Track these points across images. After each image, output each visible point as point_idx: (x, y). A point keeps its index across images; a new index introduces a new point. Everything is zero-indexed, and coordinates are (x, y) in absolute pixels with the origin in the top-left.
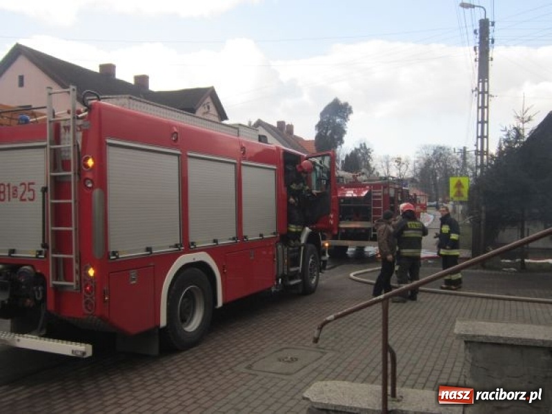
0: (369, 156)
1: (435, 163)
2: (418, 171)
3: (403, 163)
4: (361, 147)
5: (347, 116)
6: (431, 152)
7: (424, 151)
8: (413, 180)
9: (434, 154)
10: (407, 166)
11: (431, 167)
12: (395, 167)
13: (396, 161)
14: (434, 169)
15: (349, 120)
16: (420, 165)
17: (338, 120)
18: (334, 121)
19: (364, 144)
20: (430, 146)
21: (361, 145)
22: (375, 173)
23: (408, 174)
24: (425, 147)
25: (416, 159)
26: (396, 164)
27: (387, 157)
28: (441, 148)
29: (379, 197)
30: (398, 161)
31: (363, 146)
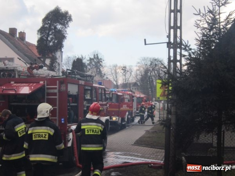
0: (101, 65)
1: (152, 72)
2: (139, 77)
3: (128, 71)
4: (95, 58)
5: (67, 23)
6: (149, 63)
7: (143, 62)
8: (135, 84)
9: (151, 64)
10: (131, 74)
11: (149, 74)
12: (121, 74)
13: (123, 69)
14: (151, 76)
15: (68, 26)
16: (141, 72)
17: (59, 27)
18: (55, 28)
19: (97, 55)
20: (147, 58)
21: (94, 55)
22: (105, 78)
23: (132, 79)
24: (144, 59)
25: (138, 68)
26: (122, 71)
27: (115, 66)
28: (156, 60)
29: (55, 94)
30: (124, 69)
31: (96, 56)
